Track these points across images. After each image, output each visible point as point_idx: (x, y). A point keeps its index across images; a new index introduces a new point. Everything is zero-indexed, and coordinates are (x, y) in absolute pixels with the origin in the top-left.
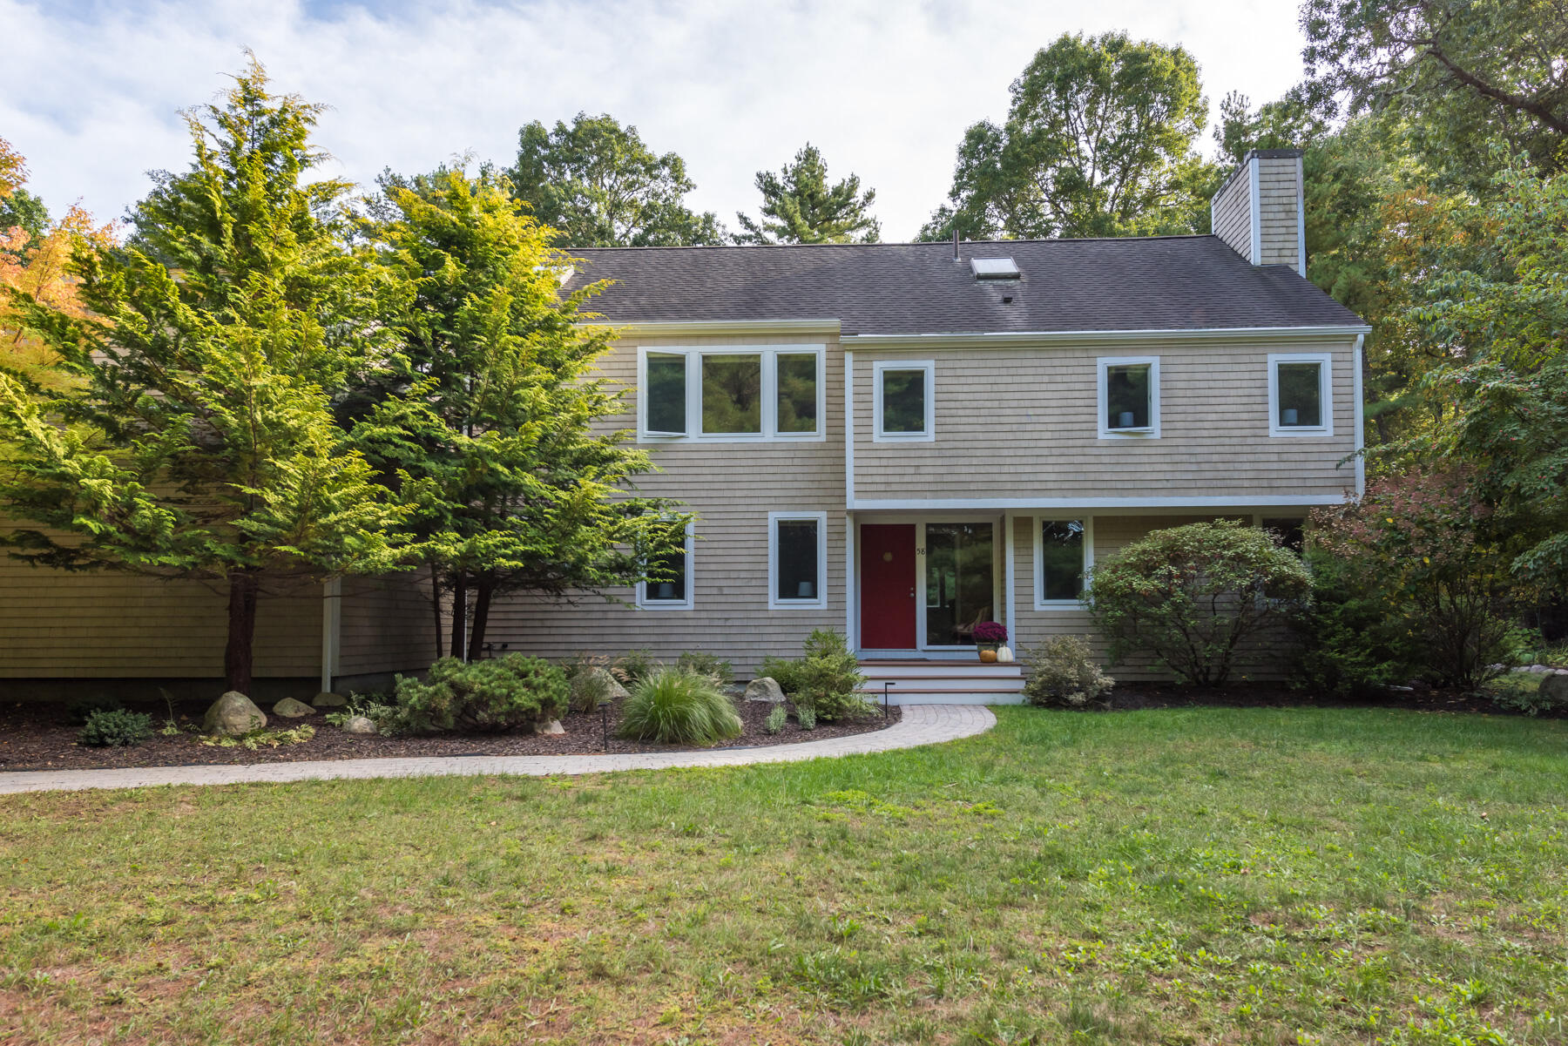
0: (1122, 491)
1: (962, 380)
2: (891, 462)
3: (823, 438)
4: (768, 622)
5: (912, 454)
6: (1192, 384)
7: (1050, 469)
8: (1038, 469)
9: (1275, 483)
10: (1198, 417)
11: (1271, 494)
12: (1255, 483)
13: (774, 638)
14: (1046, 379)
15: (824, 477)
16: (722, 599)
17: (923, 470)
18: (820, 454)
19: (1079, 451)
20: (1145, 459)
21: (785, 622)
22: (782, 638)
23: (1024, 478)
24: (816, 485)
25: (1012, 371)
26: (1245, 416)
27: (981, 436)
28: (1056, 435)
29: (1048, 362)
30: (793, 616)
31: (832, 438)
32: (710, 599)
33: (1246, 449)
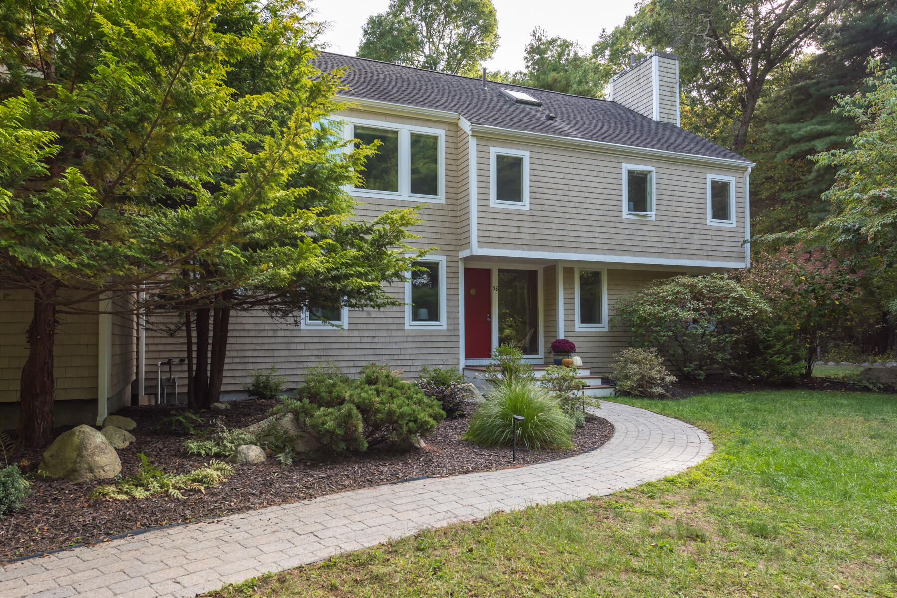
0: (635, 253)
1: (546, 168)
2: (502, 222)
3: (443, 201)
4: (405, 339)
5: (516, 217)
6: (670, 188)
7: (596, 235)
8: (590, 234)
9: (710, 253)
10: (674, 208)
11: (707, 260)
12: (700, 253)
13: (409, 351)
14: (595, 174)
15: (444, 230)
16: (371, 321)
17: (522, 230)
18: (441, 212)
19: (612, 224)
20: (647, 233)
21: (418, 339)
22: (415, 351)
23: (582, 240)
24: (438, 236)
25: (576, 166)
26: (696, 210)
27: (557, 209)
28: (601, 212)
29: (596, 163)
30: (422, 335)
31: (449, 201)
32: (361, 321)
33: (697, 231)
